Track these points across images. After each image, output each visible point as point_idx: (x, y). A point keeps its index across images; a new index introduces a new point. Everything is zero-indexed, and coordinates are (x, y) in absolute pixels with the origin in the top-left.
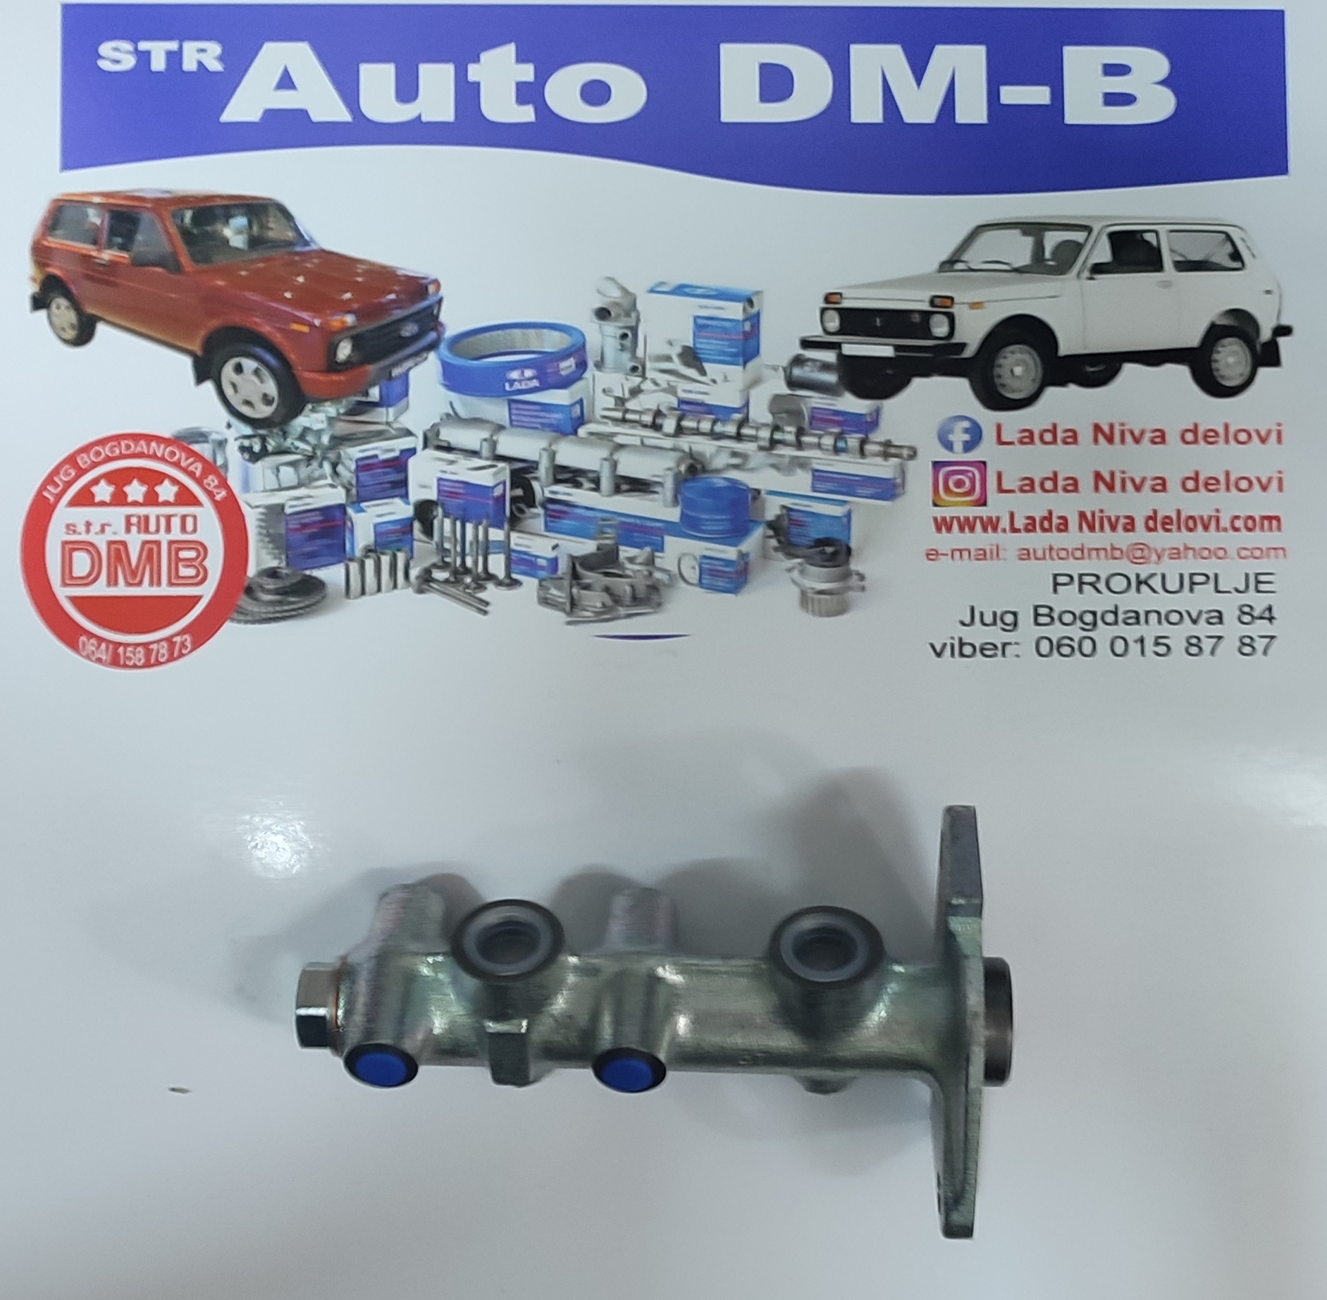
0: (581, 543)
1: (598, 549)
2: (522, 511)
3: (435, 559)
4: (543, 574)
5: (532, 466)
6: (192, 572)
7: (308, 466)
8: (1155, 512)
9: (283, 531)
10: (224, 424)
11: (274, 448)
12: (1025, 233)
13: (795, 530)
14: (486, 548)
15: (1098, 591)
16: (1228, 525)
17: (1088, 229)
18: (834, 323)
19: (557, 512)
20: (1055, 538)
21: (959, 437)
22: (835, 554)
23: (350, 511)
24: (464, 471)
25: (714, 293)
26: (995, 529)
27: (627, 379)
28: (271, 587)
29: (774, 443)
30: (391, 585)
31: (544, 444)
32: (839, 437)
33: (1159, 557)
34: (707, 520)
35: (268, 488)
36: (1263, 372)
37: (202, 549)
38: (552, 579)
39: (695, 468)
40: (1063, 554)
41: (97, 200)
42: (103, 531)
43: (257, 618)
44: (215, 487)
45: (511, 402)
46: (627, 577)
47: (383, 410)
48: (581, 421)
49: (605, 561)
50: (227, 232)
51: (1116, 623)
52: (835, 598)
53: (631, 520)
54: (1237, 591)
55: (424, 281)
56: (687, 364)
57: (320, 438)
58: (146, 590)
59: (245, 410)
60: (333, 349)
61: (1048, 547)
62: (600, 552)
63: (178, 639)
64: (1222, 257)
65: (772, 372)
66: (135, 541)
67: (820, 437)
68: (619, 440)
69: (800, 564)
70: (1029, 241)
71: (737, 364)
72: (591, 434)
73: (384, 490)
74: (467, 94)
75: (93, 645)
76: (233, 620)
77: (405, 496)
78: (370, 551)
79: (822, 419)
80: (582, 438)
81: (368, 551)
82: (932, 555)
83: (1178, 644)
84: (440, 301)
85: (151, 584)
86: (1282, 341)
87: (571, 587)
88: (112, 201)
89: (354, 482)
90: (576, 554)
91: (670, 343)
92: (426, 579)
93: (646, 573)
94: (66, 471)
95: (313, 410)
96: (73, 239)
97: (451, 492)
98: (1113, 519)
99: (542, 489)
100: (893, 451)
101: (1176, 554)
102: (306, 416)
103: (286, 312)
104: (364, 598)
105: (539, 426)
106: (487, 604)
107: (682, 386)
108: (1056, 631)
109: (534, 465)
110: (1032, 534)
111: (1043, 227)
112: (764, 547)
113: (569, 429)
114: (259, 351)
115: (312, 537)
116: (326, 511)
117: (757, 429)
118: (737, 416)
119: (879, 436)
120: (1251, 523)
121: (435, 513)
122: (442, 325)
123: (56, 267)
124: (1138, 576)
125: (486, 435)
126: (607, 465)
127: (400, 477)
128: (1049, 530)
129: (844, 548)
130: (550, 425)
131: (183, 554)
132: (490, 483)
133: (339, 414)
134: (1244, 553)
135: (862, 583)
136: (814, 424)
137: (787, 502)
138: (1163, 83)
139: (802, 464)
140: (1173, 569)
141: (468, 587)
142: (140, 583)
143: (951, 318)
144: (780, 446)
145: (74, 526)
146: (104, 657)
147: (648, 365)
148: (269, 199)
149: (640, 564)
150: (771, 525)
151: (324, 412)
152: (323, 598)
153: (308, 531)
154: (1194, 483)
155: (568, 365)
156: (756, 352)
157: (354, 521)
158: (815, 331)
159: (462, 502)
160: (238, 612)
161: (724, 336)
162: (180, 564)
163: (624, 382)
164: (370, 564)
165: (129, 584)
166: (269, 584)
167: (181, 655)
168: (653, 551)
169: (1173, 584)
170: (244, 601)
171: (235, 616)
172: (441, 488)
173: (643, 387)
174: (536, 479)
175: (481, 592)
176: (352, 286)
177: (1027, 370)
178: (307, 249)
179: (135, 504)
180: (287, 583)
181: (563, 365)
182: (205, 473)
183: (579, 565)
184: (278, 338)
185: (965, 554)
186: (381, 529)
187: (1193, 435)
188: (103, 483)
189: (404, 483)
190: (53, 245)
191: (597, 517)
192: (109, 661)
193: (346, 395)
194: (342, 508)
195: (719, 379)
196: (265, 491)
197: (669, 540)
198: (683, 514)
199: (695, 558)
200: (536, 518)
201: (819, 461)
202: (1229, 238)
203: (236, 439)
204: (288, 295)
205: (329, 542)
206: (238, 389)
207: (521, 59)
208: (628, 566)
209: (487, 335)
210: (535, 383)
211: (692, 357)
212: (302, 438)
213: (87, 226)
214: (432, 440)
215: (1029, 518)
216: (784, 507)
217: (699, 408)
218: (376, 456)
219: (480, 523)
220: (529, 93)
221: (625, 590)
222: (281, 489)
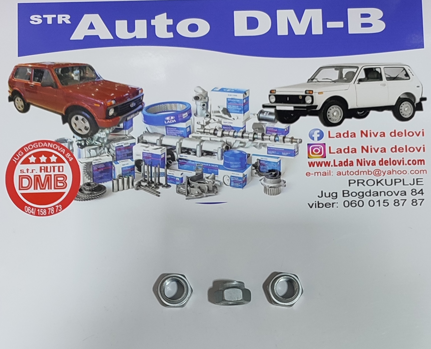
0: (191, 172)
1: (196, 174)
2: (171, 163)
3: (142, 179)
4: (178, 183)
5: (174, 148)
6: (62, 184)
7: (100, 149)
8: (382, 159)
9: (92, 171)
10: (72, 136)
11: (89, 144)
12: (336, 69)
13: (262, 167)
14: (159, 175)
15: (364, 185)
16: (407, 163)
17: (358, 68)
18: (273, 100)
19: (182, 163)
20: (349, 168)
21: (316, 136)
22: (275, 175)
23: (114, 163)
24: (151, 150)
25: (233, 91)
26: (329, 166)
27: (205, 119)
28: (88, 189)
29: (254, 139)
30: (128, 187)
31: (178, 140)
32: (276, 136)
33: (384, 174)
34: (232, 164)
35: (87, 157)
36: (417, 113)
37: (65, 177)
38: (181, 184)
39: (228, 147)
40: (352, 173)
41: (30, 66)
42: (32, 172)
43: (83, 199)
44: (69, 157)
45: (166, 127)
46: (207, 183)
47: (125, 131)
48: (190, 133)
49: (199, 178)
50: (73, 75)
51: (370, 195)
52: (276, 189)
53: (207, 165)
54: (410, 184)
55: (138, 89)
56: (225, 114)
57: (104, 140)
58: (47, 191)
59: (79, 132)
60: (108, 112)
61: (347, 171)
62: (197, 175)
63: (57, 206)
64: (402, 75)
65: (253, 115)
66: (43, 175)
67: (270, 136)
68: (203, 138)
69: (264, 178)
70: (338, 72)
71: (241, 113)
72: (193, 137)
73: (125, 156)
74: (151, 29)
75: (29, 209)
76: (75, 200)
77: (132, 159)
78: (121, 176)
79: (270, 131)
80: (190, 138)
81: (120, 176)
82: (308, 174)
83: (391, 202)
84: (143, 96)
85: (48, 189)
86: (423, 102)
87: (188, 187)
88: (35, 66)
89: (115, 154)
90: (189, 176)
91: (219, 107)
92: (139, 185)
93: (212, 182)
94: (21, 152)
95: (102, 131)
96: (22, 78)
97: (146, 157)
98: (368, 162)
99: (177, 155)
100: (294, 140)
101: (390, 173)
102: (99, 133)
103: (93, 100)
104: (119, 192)
105: (176, 135)
106: (159, 193)
107: (223, 121)
108: (350, 199)
109: (175, 147)
110: (341, 167)
111: (343, 67)
112: (252, 173)
113: (186, 135)
114: (83, 113)
115: (101, 172)
116: (106, 164)
117: (249, 134)
118: (242, 130)
119: (289, 136)
120: (415, 162)
121: (142, 164)
122: (143, 103)
123: (17, 88)
124: (377, 180)
125: (158, 138)
126: (198, 147)
127: (131, 152)
128: (347, 165)
129: (279, 173)
130: (179, 134)
131: (59, 179)
132: (160, 154)
133: (110, 132)
134: (412, 172)
135: (284, 184)
136: (268, 132)
137: (259, 158)
138: (380, 19)
139: (264, 145)
140: (389, 178)
141: (153, 187)
142: (45, 189)
143: (312, 97)
144: (256, 139)
145: (23, 170)
146: (33, 212)
147: (212, 114)
148: (87, 64)
149: (211, 179)
150: (253, 165)
151: (105, 132)
152: (105, 192)
153: (100, 170)
154: (395, 149)
155: (185, 115)
156: (248, 109)
157: (115, 166)
158: (267, 102)
159: (151, 160)
160: (77, 197)
161: (237, 104)
162: (58, 182)
163: (204, 120)
164: (120, 181)
165: (41, 189)
166: (87, 188)
167: (58, 212)
168: (215, 174)
169: (389, 182)
170: (79, 194)
171: (76, 198)
172: (144, 155)
173: (210, 121)
174: (175, 152)
175: (158, 189)
176: (114, 91)
177: (338, 113)
178: (98, 80)
179: (43, 163)
180: (93, 187)
181: (184, 115)
182: (66, 153)
183: (190, 180)
184: (90, 109)
185: (319, 174)
186: (124, 169)
187: (394, 134)
188: (32, 156)
189: (132, 154)
190: (16, 80)
191: (195, 164)
192: (34, 214)
193: (112, 126)
194: (111, 163)
195: (236, 118)
196: (85, 158)
197: (219, 171)
198: (224, 163)
199: (229, 177)
200: (175, 165)
201: (270, 144)
202: (404, 69)
203: (76, 141)
204: (93, 95)
205: (106, 174)
206: (77, 125)
207: (168, 18)
208: (206, 179)
209: (158, 106)
210: (175, 121)
211: (226, 111)
212: (98, 140)
213: (26, 74)
214: (141, 140)
215: (340, 162)
216: (258, 159)
217: (230, 128)
218: (122, 146)
219: (157, 166)
220: (171, 28)
221: (205, 188)
222: (91, 157)
